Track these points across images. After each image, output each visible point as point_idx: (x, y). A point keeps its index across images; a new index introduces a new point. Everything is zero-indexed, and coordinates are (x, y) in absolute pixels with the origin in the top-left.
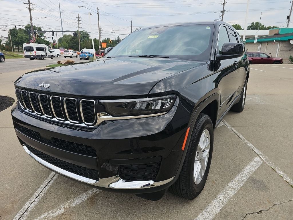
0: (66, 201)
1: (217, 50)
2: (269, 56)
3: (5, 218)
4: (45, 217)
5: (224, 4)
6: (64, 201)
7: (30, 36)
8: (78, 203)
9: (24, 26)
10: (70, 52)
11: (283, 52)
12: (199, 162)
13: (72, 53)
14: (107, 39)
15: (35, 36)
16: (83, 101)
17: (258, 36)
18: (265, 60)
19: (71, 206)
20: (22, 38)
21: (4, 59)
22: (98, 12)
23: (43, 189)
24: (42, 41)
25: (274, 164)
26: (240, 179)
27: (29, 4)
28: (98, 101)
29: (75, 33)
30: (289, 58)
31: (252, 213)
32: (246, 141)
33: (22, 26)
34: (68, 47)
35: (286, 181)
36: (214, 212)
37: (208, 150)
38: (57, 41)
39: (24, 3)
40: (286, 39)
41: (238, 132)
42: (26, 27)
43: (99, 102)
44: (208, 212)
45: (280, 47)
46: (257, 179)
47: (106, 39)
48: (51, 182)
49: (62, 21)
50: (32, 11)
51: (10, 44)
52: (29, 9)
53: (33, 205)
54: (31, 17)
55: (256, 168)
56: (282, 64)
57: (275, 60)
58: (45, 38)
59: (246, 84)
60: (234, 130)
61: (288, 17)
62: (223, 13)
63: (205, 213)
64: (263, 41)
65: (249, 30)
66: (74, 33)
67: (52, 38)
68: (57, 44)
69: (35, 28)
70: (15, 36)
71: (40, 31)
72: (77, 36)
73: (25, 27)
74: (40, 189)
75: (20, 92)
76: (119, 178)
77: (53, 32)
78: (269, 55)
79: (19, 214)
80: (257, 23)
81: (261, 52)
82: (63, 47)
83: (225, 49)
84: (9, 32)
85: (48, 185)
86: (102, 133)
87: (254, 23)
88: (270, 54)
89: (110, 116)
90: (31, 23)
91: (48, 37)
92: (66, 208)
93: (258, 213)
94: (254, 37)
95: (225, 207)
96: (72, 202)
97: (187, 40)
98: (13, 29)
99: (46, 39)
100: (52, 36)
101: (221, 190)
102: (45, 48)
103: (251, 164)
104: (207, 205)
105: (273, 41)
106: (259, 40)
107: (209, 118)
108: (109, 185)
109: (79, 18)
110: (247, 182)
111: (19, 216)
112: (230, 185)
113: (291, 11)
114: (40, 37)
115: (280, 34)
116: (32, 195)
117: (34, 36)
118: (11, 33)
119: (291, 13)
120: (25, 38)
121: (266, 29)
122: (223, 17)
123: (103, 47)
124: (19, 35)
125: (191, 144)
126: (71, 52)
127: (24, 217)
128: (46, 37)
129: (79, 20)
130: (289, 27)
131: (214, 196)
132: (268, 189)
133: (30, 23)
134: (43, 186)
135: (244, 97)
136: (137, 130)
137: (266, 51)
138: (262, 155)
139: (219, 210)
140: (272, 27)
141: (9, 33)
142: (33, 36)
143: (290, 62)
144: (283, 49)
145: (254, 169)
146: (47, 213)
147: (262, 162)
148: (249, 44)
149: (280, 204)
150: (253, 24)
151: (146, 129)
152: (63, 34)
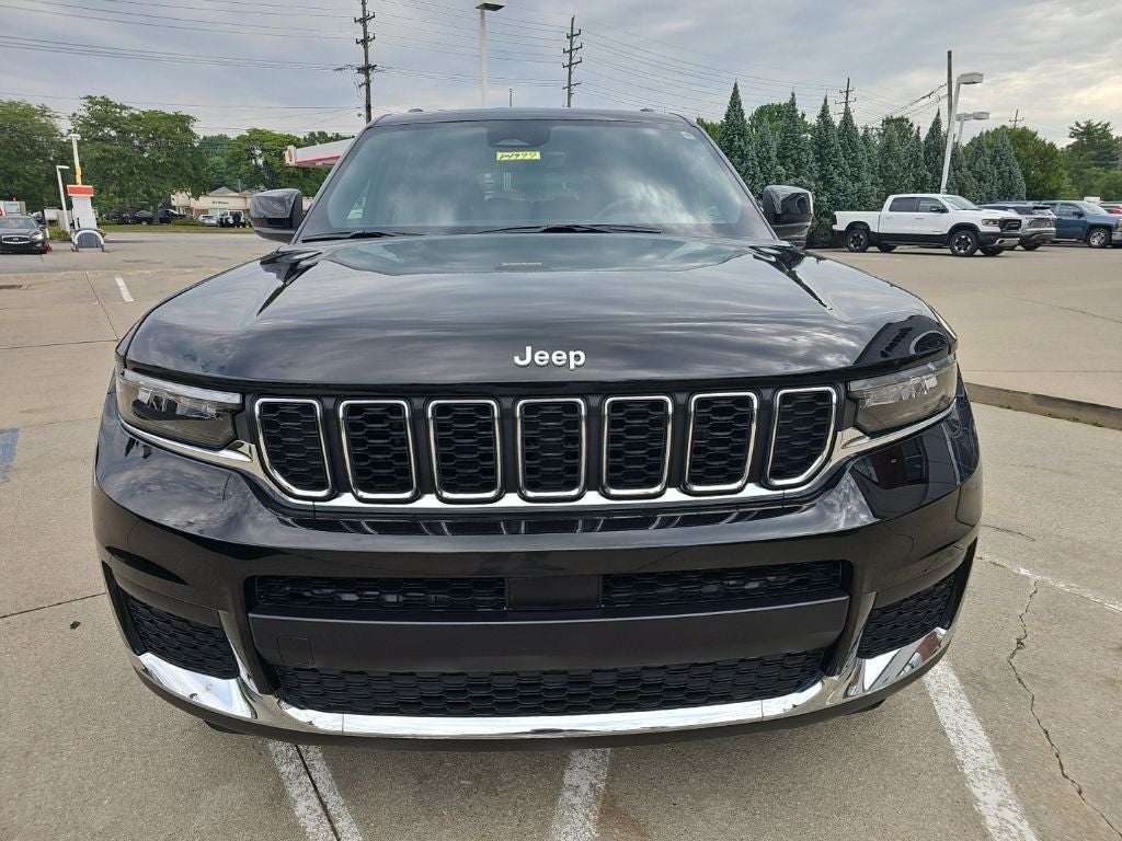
5: (364, 42)
16: (783, 395)
28: (842, 386)
31: (1011, 653)
36: (953, 686)
43: (848, 392)
44: (941, 692)
62: (367, 75)
63: (941, 699)
93: (1019, 647)
95: (956, 665)
122: (368, 91)
139: (953, 677)
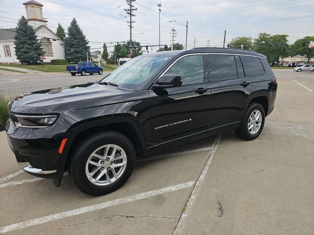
19: (28, 181)
21: (102, 72)
22: (187, 25)
26: (151, 193)
27: (131, 22)
32: (207, 167)
35: (186, 205)
39: (127, 22)
51: (114, 58)
52: (130, 26)
54: (131, 34)
66: (165, 47)
67: (148, 52)
70: (119, 51)
71: (138, 46)
73: (126, 43)
76: (29, 164)
77: (147, 47)
89: (21, 125)
90: (131, 39)
92: (25, 182)
103: (178, 185)
110: (153, 196)
112: (136, 195)
118: (116, 48)
128: (142, 51)
138: (200, 181)
139: (103, 207)
145: (175, 190)
146: (13, 182)
149: (152, 217)
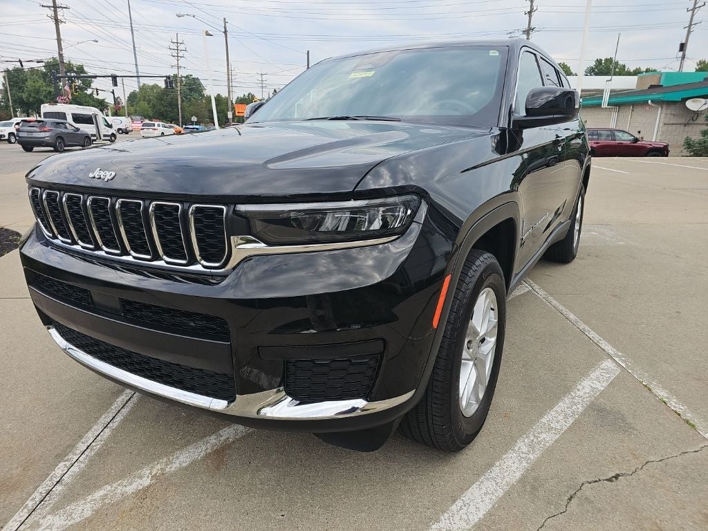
0: (154, 460)
1: (513, 106)
2: (637, 139)
3: (8, 499)
4: (106, 495)
5: (530, 13)
6: (150, 460)
7: (57, 87)
8: (184, 465)
9: (43, 62)
10: (156, 127)
11: (671, 127)
12: (471, 363)
13: (161, 129)
14: (249, 96)
15: (70, 87)
16: (196, 207)
17: (612, 91)
18: (627, 146)
19: (168, 470)
20: (38, 92)
22: (225, 28)
23: (97, 434)
24: (88, 99)
25: (646, 374)
26: (568, 408)
27: (55, 7)
28: (232, 207)
29: (170, 81)
30: (682, 143)
31: (596, 481)
32: (582, 326)
33: (38, 62)
34: (151, 114)
35: (676, 412)
36: (508, 480)
37: (493, 339)
38: (124, 102)
39: (43, 6)
40: (677, 97)
41: (564, 305)
42: (48, 65)
43: (235, 211)
44: (494, 479)
45: (663, 115)
46: (608, 408)
47: (244, 95)
48: (119, 418)
49: (136, 49)
50: (61, 26)
51: (7, 107)
52: (55, 19)
53: (75, 469)
54: (59, 40)
55: (605, 384)
56: (667, 156)
57: (650, 146)
58: (95, 93)
59: (582, 193)
60: (554, 302)
61: (682, 47)
63: (486, 483)
64: (621, 102)
65: (591, 75)
66: (165, 80)
67: (113, 92)
68: (123, 107)
69: (69, 68)
70: (20, 88)
71: (82, 75)
72: (173, 88)
73: (43, 64)
74: (90, 436)
75: (41, 195)
76: (284, 393)
77: (114, 78)
78: (638, 136)
79: (42, 489)
80: (609, 61)
81: (617, 128)
82: (139, 115)
83: (535, 103)
84: (4, 77)
85: (111, 424)
86: (243, 279)
87: (601, 60)
88: (639, 132)
89: (263, 245)
90: (61, 55)
91: (102, 89)
92: (156, 474)
93: (610, 480)
94: (601, 92)
95: (533, 470)
96: (169, 461)
97: (442, 87)
98: (16, 70)
99: (98, 94)
100: (111, 87)
101: (522, 432)
102: (96, 116)
103: (593, 375)
104: (490, 466)
105: (645, 103)
106: (614, 100)
107: (495, 261)
108: (258, 412)
109: (177, 43)
110: (583, 414)
111: (41, 493)
112: (544, 420)
113: (689, 32)
114: (82, 89)
115: (662, 86)
116: (71, 447)
117: (67, 88)
118: (9, 79)
119: (688, 35)
120: (45, 91)
121: (629, 74)
123: (237, 114)
124: (29, 83)
125: (452, 317)
126: (159, 125)
127: (52, 497)
128: (97, 89)
129: (177, 49)
130: (685, 70)
131: (508, 444)
132: (634, 428)
133: (56, 56)
134: (97, 428)
135: (577, 227)
136: (324, 273)
137: (629, 126)
138: (618, 356)
139: (518, 475)
140: (643, 69)
141: (5, 80)
142: (64, 86)
143: (685, 152)
144: (671, 122)
145: (600, 387)
146: (109, 487)
147: (619, 371)
148: (589, 109)
149: (661, 461)
150: (599, 62)
151: (346, 269)
152: (139, 82)
